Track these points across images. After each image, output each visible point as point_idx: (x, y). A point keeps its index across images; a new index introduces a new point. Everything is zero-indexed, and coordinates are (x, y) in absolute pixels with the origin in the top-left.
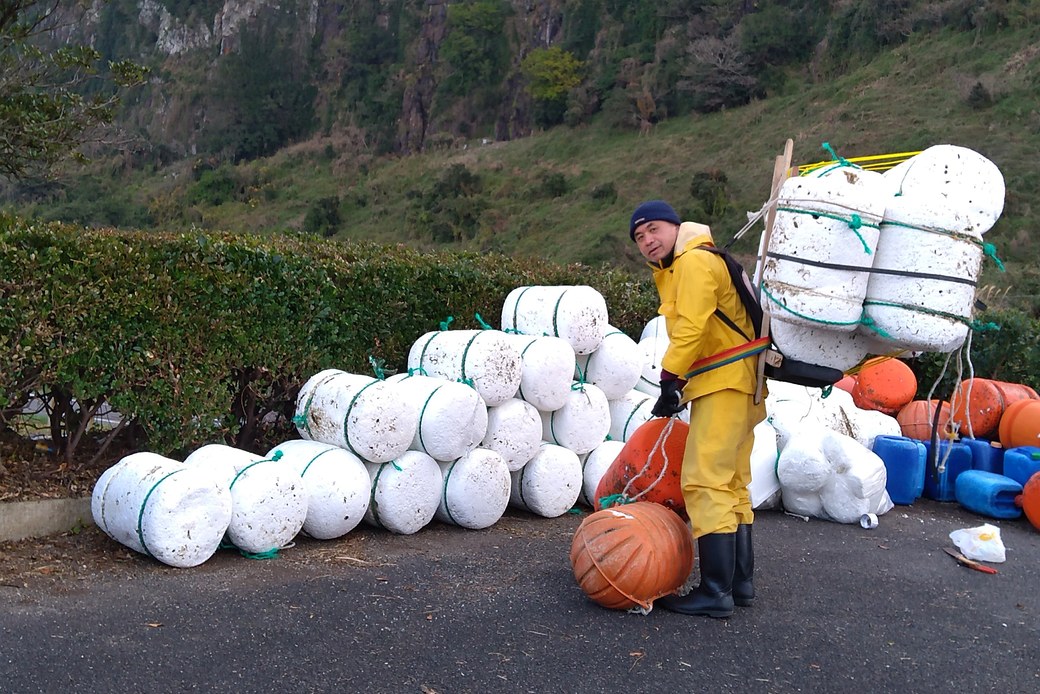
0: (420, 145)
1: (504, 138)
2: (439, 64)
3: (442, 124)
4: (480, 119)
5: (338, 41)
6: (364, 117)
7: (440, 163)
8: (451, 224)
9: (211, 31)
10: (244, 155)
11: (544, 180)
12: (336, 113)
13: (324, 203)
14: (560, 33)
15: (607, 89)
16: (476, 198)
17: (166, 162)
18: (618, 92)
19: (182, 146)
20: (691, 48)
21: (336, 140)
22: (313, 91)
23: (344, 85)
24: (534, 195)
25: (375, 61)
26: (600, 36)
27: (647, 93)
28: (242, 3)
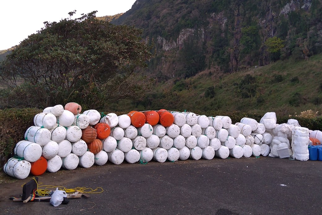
0: (236, 69)
1: (262, 65)
2: (240, 45)
3: (242, 62)
4: (254, 60)
5: (210, 42)
6: (219, 63)
7: (242, 74)
8: (247, 92)
9: (176, 43)
10: (187, 76)
11: (275, 77)
12: (211, 62)
13: (210, 88)
14: (276, 32)
15: (293, 48)
16: (254, 84)
17: (167, 80)
18: (296, 48)
19: (171, 75)
20: (319, 33)
21: (212, 70)
22: (205, 57)
23: (213, 54)
24: (272, 82)
25: (221, 46)
26: (289, 32)
27: (306, 48)
28: (184, 34)
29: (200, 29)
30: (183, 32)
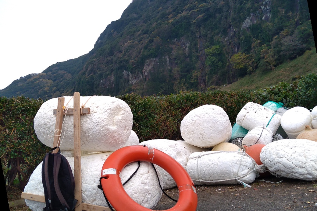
1: (230, 83)
2: (206, 67)
3: (211, 83)
14: (240, 48)
15: (259, 61)
20: (282, 41)
23: (181, 80)
27: (271, 58)
29: (165, 57)
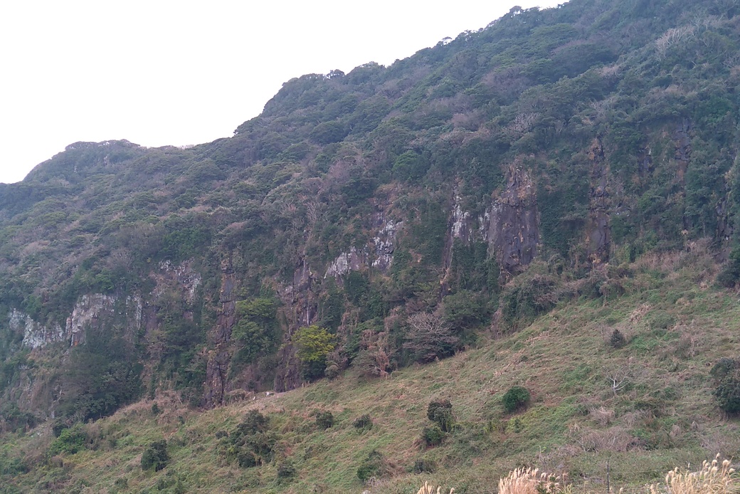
0: (221, 400)
1: (282, 390)
2: (231, 342)
3: (236, 384)
4: (262, 378)
5: (157, 331)
6: (179, 383)
7: (238, 412)
8: (252, 453)
9: (64, 329)
10: (92, 416)
12: (158, 381)
13: (155, 446)
14: (316, 316)
15: (354, 351)
16: (268, 433)
17: (32, 425)
18: (362, 354)
19: (44, 413)
21: (159, 401)
22: (140, 367)
23: (163, 361)
24: (307, 430)
25: (184, 344)
26: (345, 315)
28: (86, 309)
30: (84, 301)
